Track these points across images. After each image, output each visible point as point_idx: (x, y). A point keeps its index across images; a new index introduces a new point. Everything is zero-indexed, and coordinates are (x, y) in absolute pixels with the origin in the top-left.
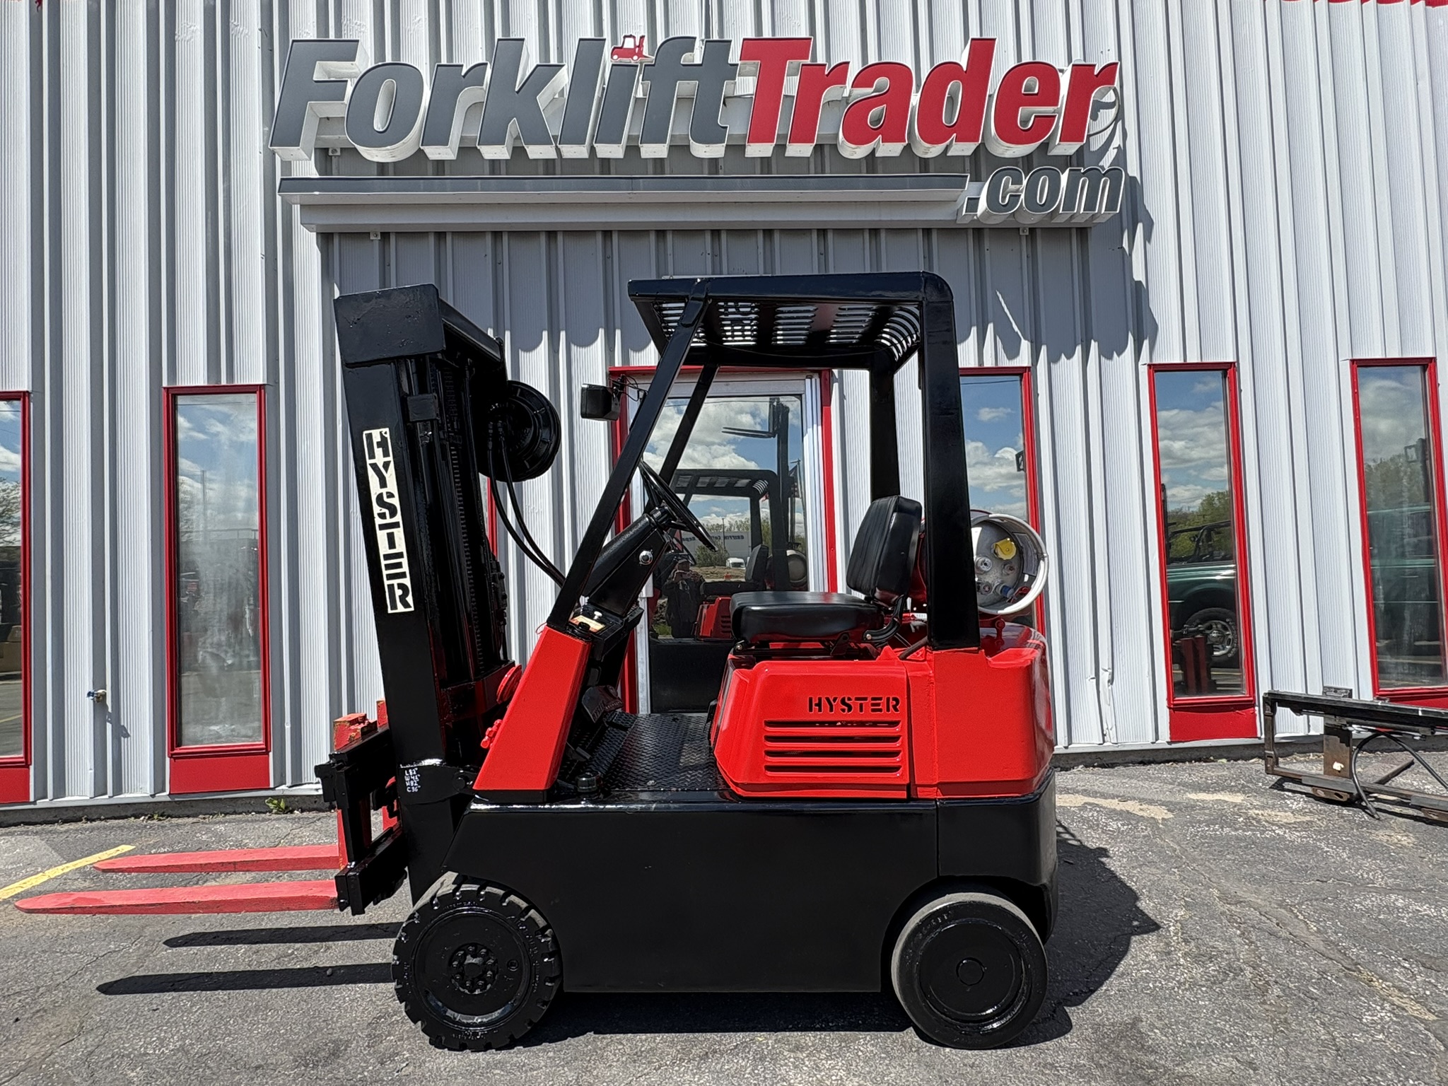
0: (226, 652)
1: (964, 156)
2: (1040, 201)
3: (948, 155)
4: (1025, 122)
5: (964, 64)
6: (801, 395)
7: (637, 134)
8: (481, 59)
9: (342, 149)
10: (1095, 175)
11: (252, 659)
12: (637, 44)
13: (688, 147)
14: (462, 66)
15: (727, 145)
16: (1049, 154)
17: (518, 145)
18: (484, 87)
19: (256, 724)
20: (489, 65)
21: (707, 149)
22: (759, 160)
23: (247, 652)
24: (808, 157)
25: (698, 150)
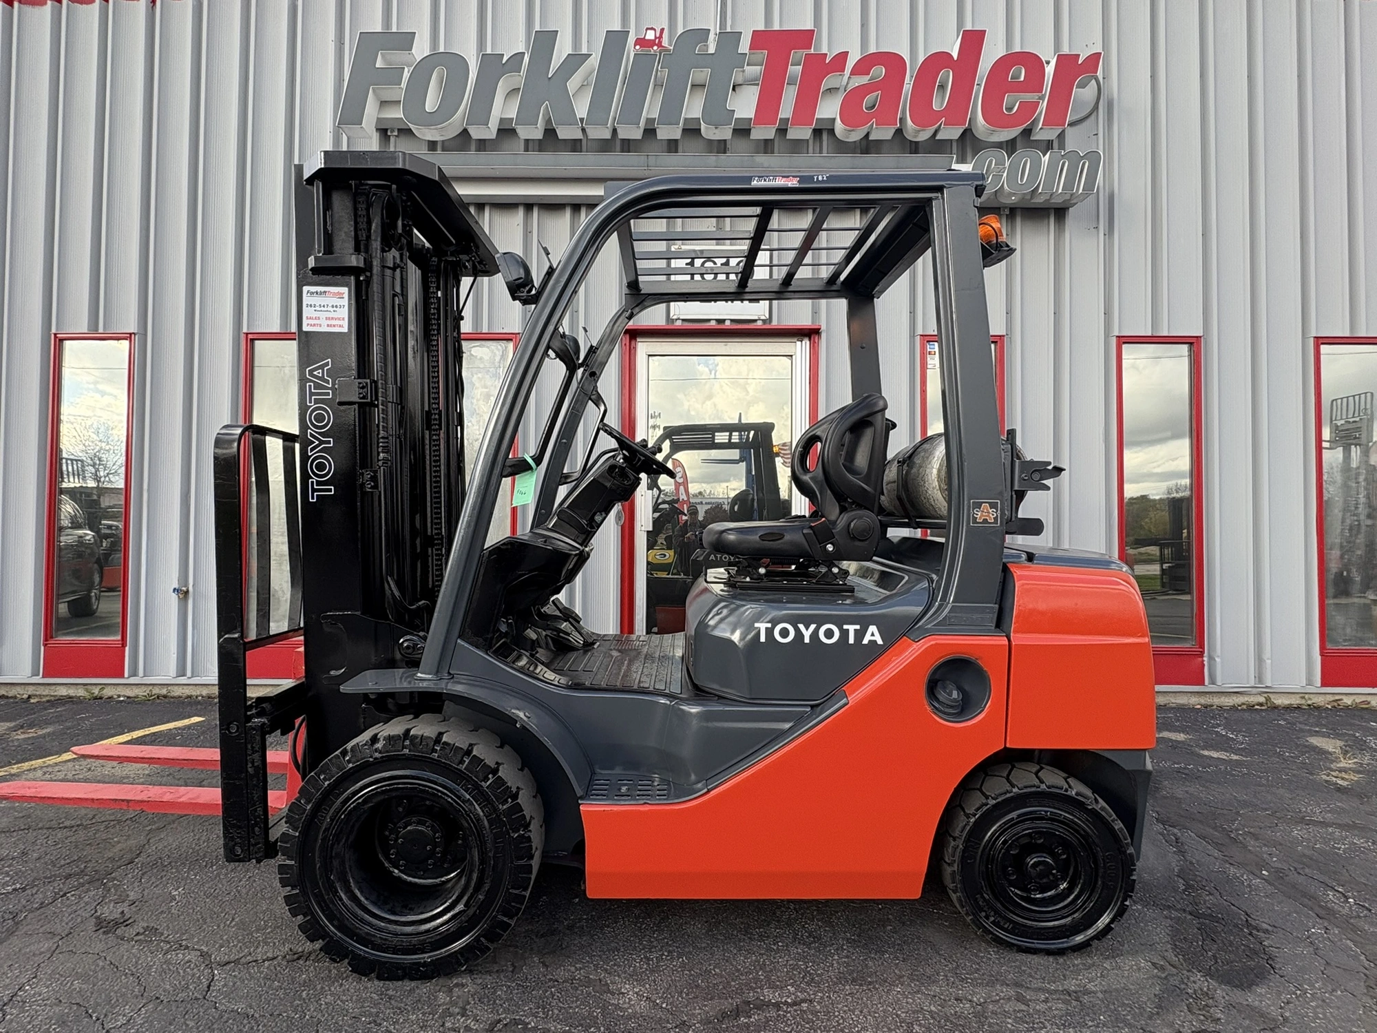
1: (951, 140)
2: (1022, 180)
3: (937, 138)
4: (1009, 109)
5: (955, 55)
6: (791, 356)
7: (654, 117)
8: (521, 48)
9: (398, 129)
10: (1075, 158)
12: (658, 35)
13: (700, 129)
14: (504, 55)
15: (734, 130)
16: (1031, 138)
17: (549, 127)
18: (521, 74)
20: (526, 55)
21: (716, 131)
22: (762, 142)
24: (808, 140)
25: (708, 132)
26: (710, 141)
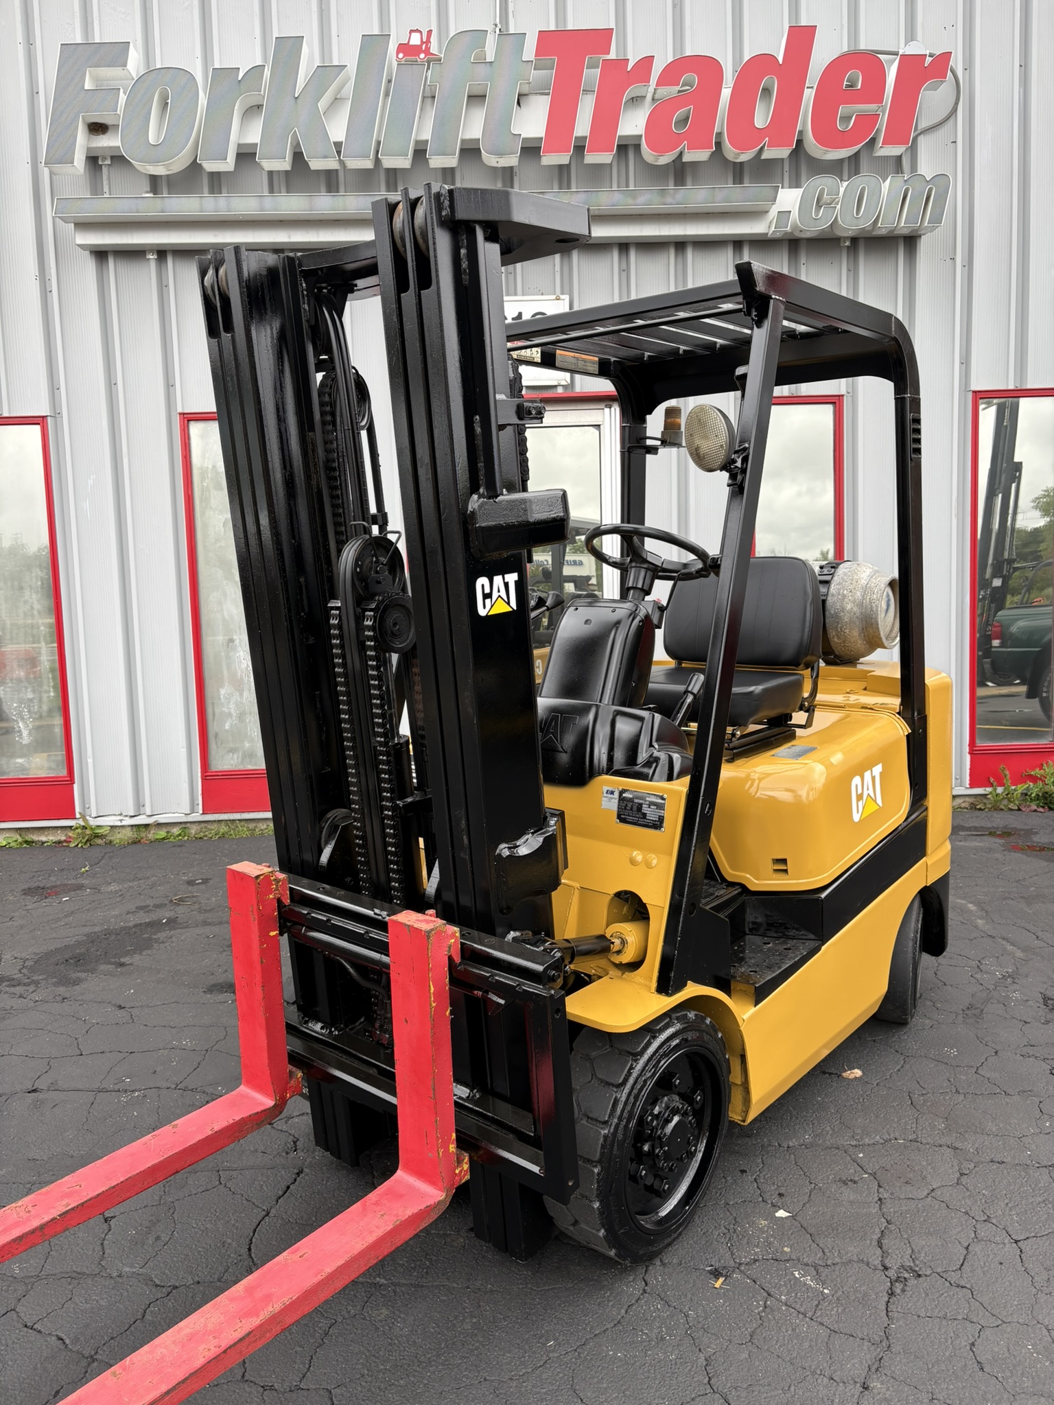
0: (26, 688)
3: (764, 157)
4: (845, 122)
5: (780, 58)
8: (259, 60)
9: (112, 158)
10: (919, 183)
11: (52, 694)
12: (424, 40)
14: (239, 68)
15: (522, 153)
16: (875, 155)
18: (262, 93)
19: (60, 758)
20: (266, 67)
21: (498, 160)
22: (556, 168)
23: (47, 688)
24: (611, 164)
25: (490, 159)
26: (495, 169)
